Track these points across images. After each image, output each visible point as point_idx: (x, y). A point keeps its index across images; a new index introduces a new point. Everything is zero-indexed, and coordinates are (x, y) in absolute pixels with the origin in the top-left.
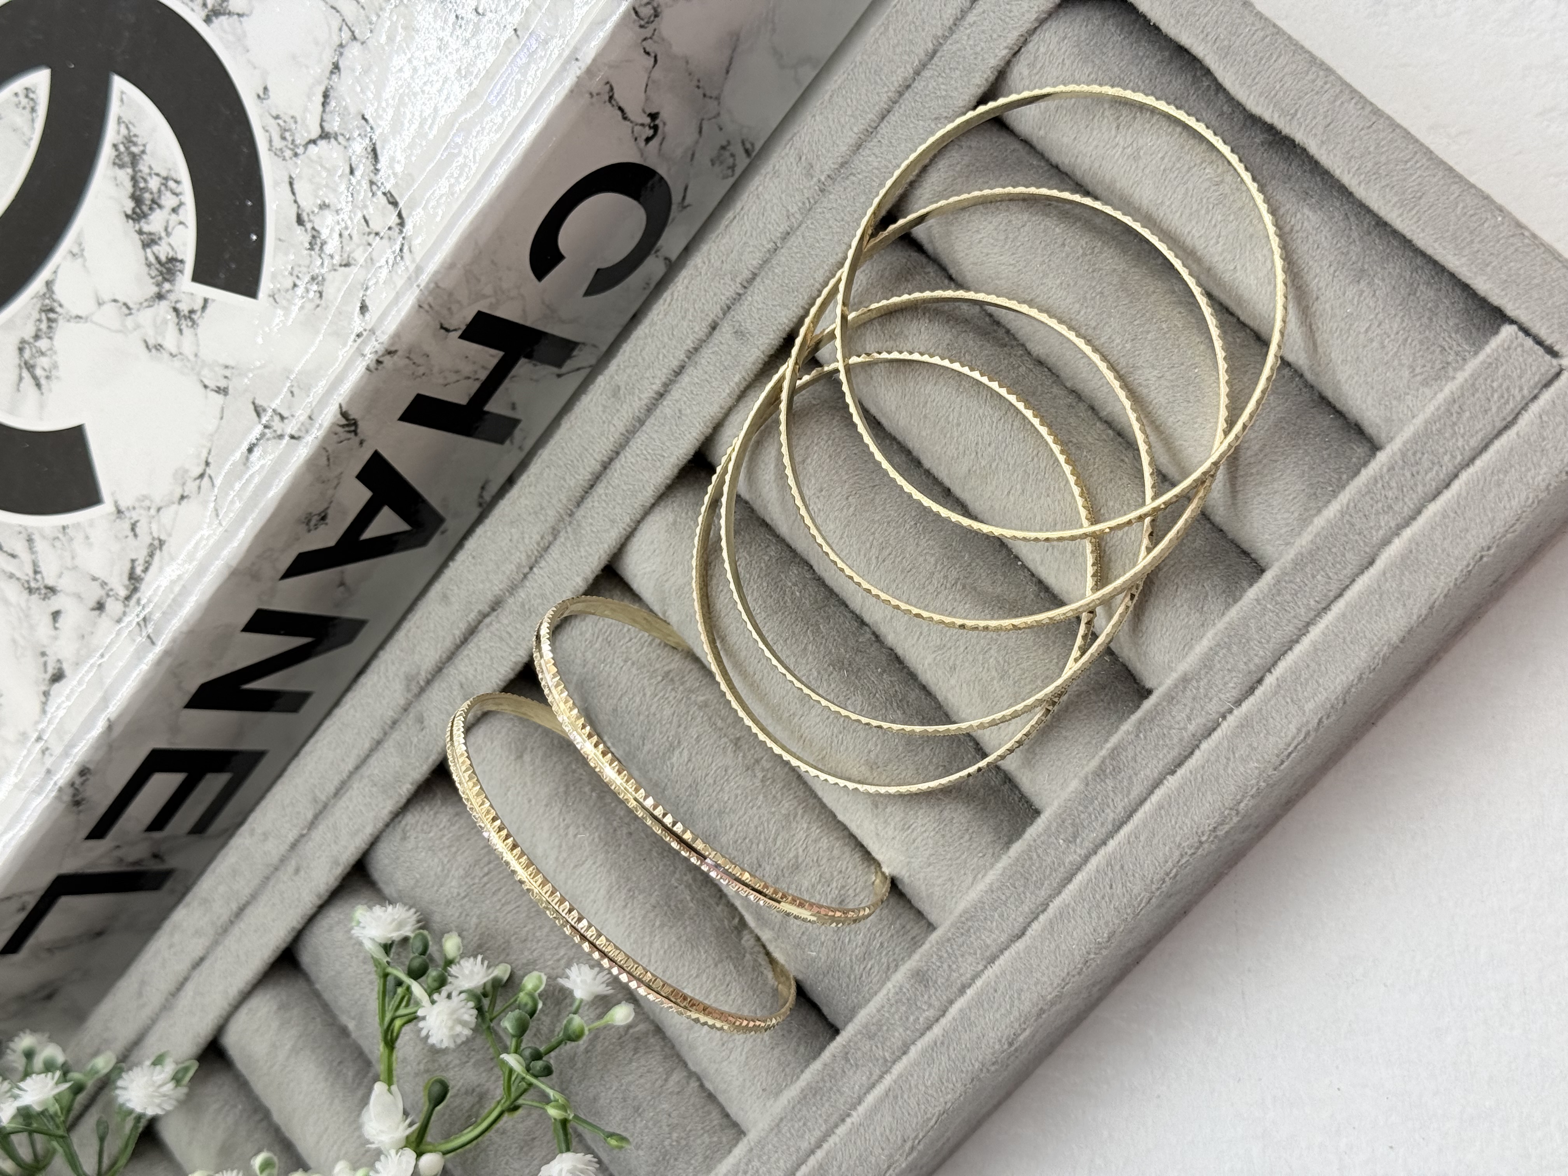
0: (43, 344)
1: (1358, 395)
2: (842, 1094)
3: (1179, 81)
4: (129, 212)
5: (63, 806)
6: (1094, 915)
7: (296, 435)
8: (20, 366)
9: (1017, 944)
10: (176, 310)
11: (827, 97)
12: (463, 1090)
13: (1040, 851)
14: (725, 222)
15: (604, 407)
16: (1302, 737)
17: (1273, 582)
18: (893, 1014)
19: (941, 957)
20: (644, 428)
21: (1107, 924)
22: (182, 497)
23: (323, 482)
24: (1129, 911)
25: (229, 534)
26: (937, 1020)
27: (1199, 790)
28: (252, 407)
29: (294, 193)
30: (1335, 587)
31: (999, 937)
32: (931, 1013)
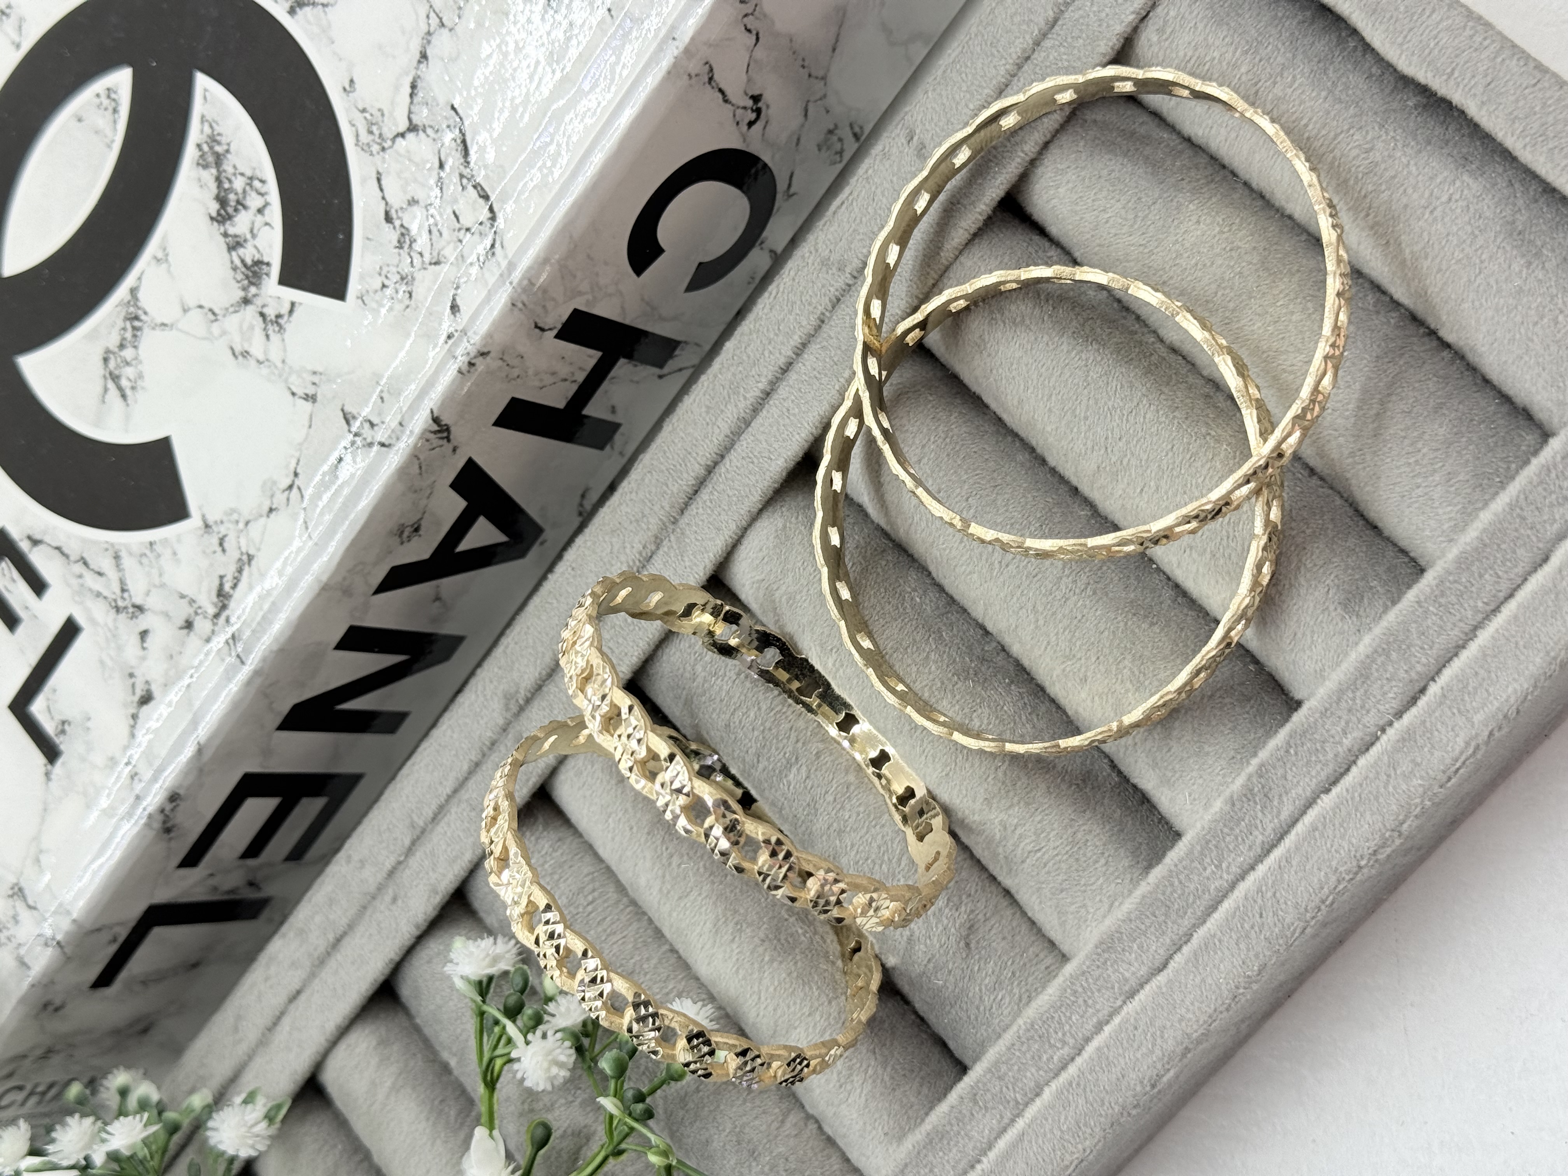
0: (128, 353)
1: (1528, 377)
2: (970, 1139)
3: (1323, 42)
4: (214, 214)
5: (154, 833)
6: (1243, 946)
7: (387, 443)
8: (105, 377)
9: (1159, 978)
10: (262, 315)
11: (940, 72)
12: (569, 1131)
13: (1182, 877)
14: (833, 208)
15: (708, 407)
16: (1471, 751)
17: (1434, 583)
18: (1025, 1053)
19: (1076, 992)
20: (750, 429)
21: (1257, 956)
22: (271, 510)
23: (416, 491)
24: (1281, 942)
25: (319, 547)
26: (1073, 1059)
27: (1356, 810)
28: (341, 414)
29: (381, 190)
30: (1505, 587)
31: (1139, 970)
32: (1066, 1051)
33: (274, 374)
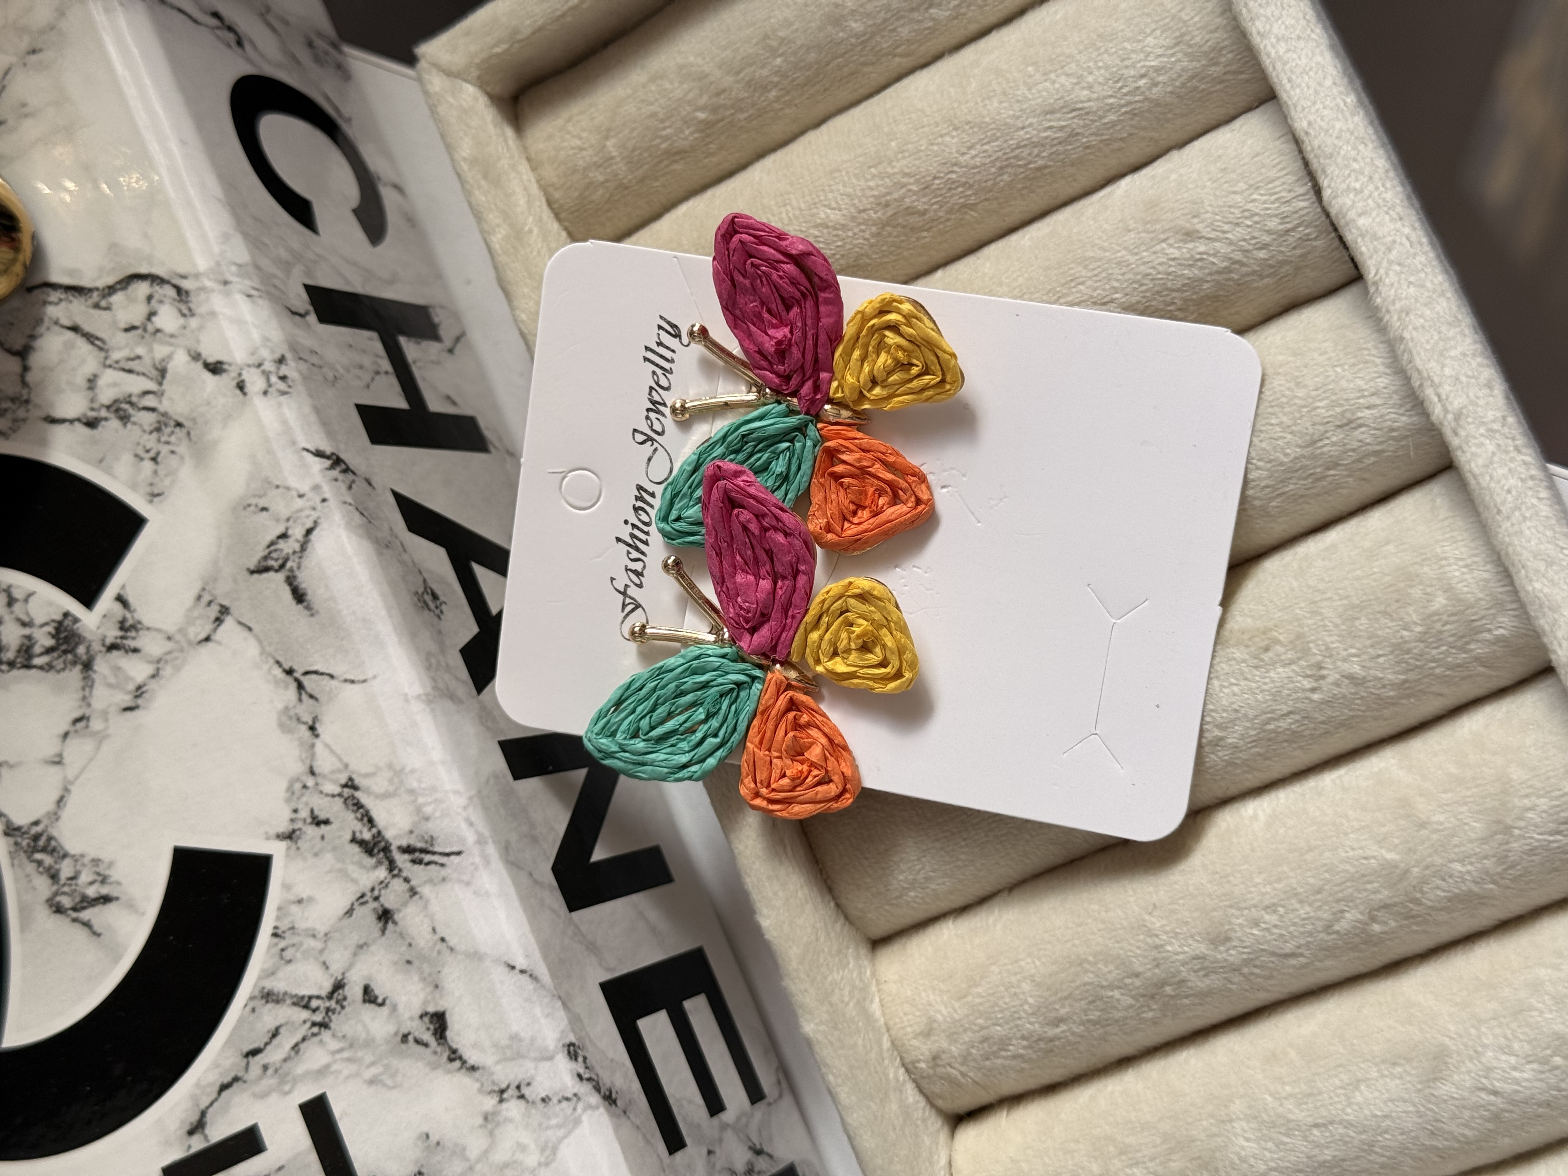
33: (176, 658)
